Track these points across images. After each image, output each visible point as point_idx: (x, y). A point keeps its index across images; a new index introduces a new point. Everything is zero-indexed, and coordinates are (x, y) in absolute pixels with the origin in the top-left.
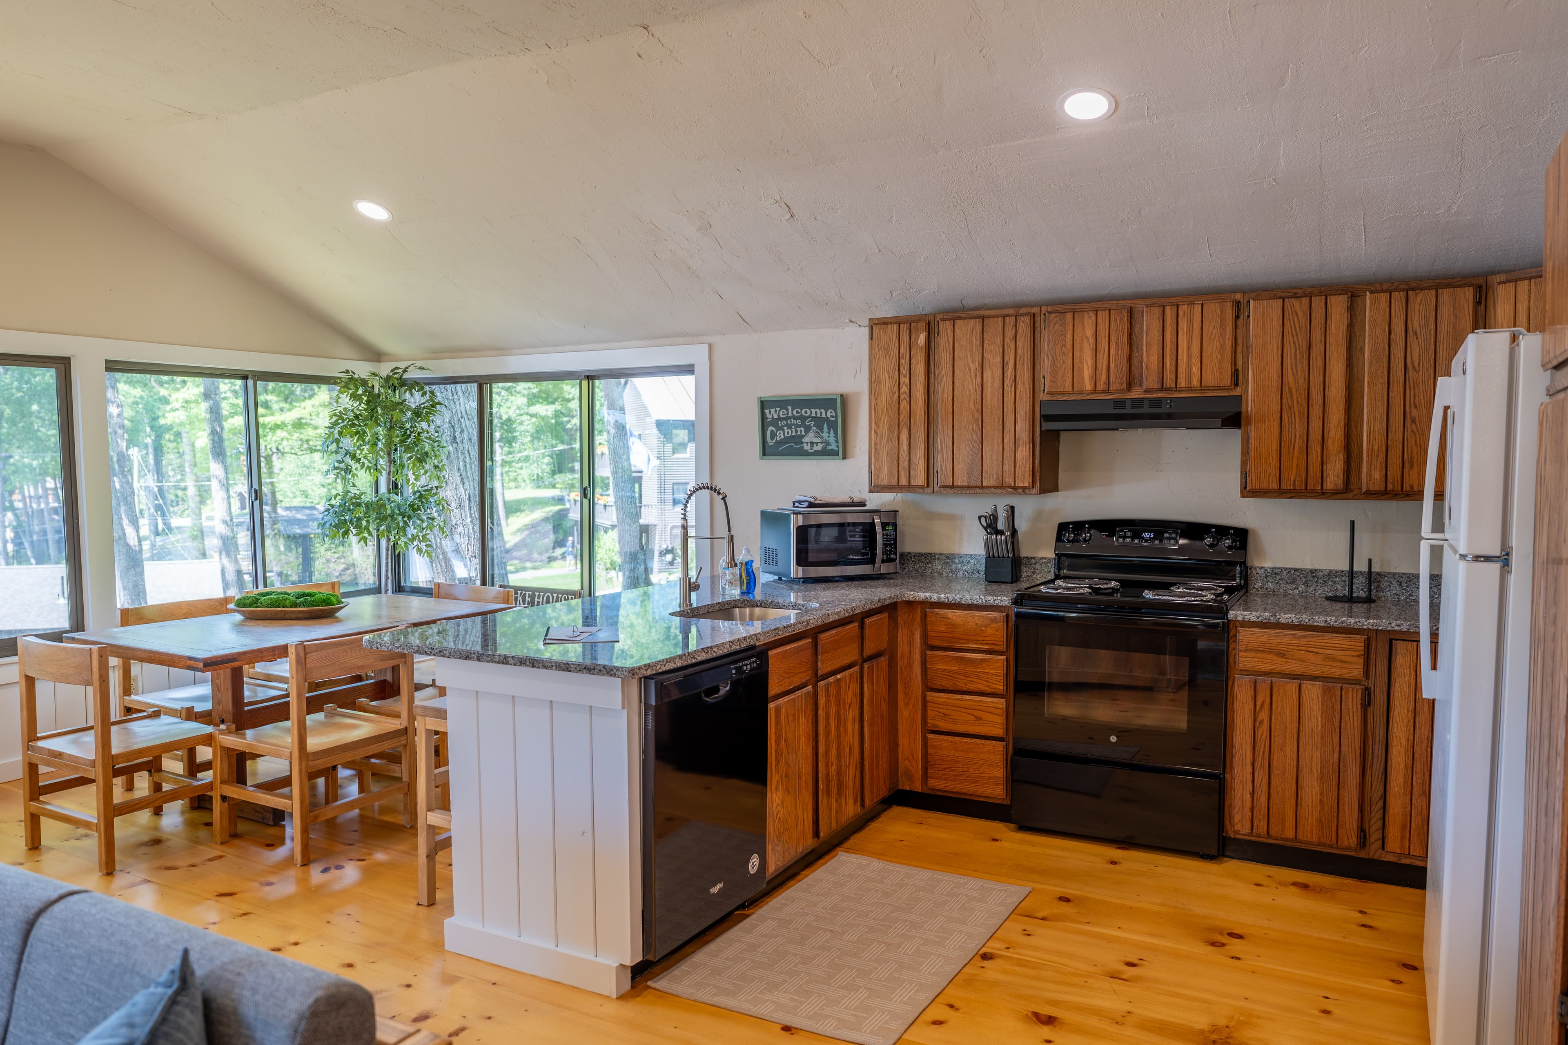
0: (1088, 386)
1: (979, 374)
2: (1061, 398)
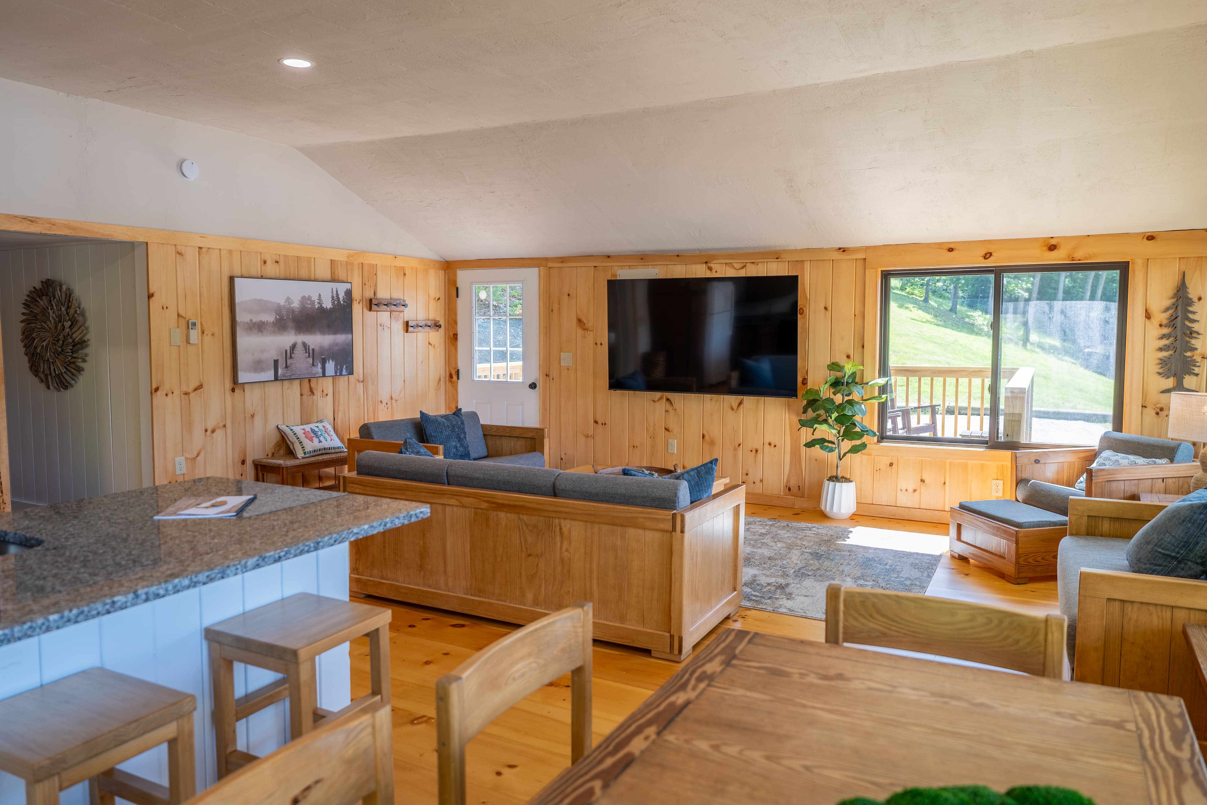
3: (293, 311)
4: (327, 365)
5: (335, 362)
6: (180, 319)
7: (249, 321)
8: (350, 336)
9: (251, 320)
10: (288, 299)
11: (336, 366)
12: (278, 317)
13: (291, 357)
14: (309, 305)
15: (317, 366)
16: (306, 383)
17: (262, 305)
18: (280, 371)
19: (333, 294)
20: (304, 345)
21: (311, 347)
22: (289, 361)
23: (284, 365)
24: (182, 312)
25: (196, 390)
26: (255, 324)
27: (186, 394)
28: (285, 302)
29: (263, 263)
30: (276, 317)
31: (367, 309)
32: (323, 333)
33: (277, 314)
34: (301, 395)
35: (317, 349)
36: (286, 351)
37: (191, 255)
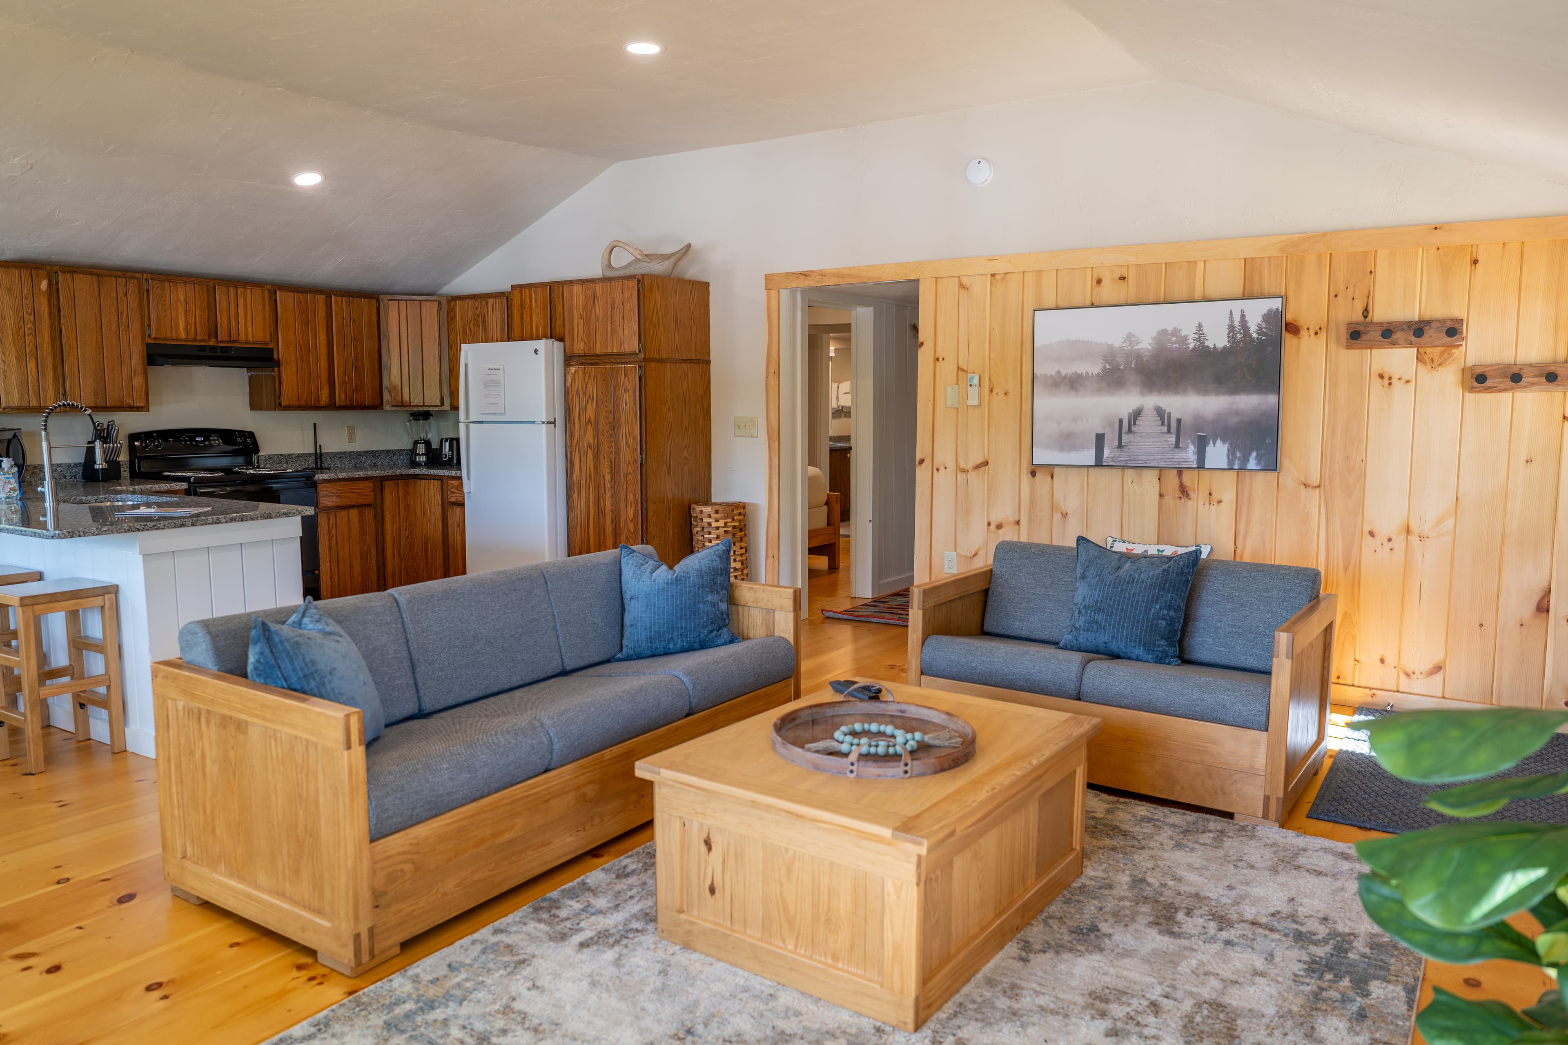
0: (183, 335)
1: (98, 319)
2: (162, 342)
3: (1139, 356)
4: (1210, 449)
5: (1231, 445)
6: (961, 373)
7: (1054, 374)
8: (1272, 399)
9: (1059, 372)
10: (1130, 336)
11: (1231, 453)
12: (1108, 366)
13: (1130, 431)
14: (1174, 343)
15: (1186, 448)
16: (1172, 478)
17: (1081, 350)
18: (1107, 453)
19: (1232, 322)
20: (1160, 413)
21: (1174, 416)
22: (1125, 438)
23: (1116, 443)
24: (963, 365)
25: (977, 467)
26: (1065, 377)
27: (964, 471)
28: (1124, 342)
29: (1095, 283)
30: (1104, 367)
31: (1338, 343)
32: (1203, 391)
33: (1107, 362)
34: (1161, 495)
35: (1187, 420)
36: (1121, 421)
37: (981, 287)
